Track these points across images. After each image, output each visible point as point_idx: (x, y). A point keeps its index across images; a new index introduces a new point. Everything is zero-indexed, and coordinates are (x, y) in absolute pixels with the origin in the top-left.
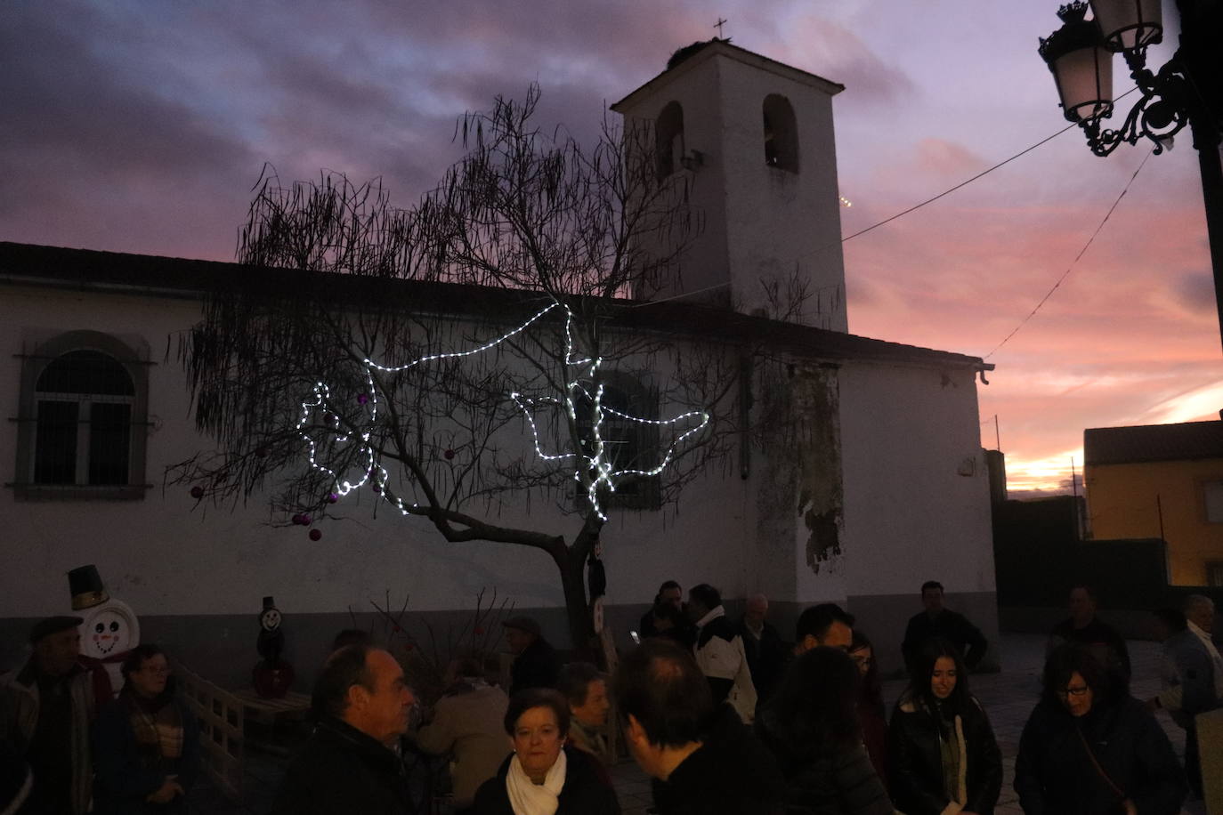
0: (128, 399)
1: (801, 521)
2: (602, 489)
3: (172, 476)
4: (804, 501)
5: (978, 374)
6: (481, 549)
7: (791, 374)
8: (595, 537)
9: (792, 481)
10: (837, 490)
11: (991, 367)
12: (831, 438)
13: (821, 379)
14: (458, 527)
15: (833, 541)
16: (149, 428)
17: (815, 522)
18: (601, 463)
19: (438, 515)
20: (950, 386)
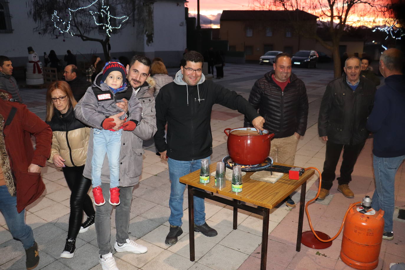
0: (3, 11)
1: (145, 36)
2: (109, 31)
3: (34, 30)
4: (146, 32)
5: (185, 3)
6: (88, 42)
7: (144, 5)
8: (109, 40)
9: (144, 27)
10: (153, 29)
11: (188, 2)
12: (152, 19)
13: (150, 6)
14: (85, 38)
15: (152, 40)
16: (11, 18)
17: (148, 36)
18: (109, 26)
19: (81, 36)
20: (179, 6)
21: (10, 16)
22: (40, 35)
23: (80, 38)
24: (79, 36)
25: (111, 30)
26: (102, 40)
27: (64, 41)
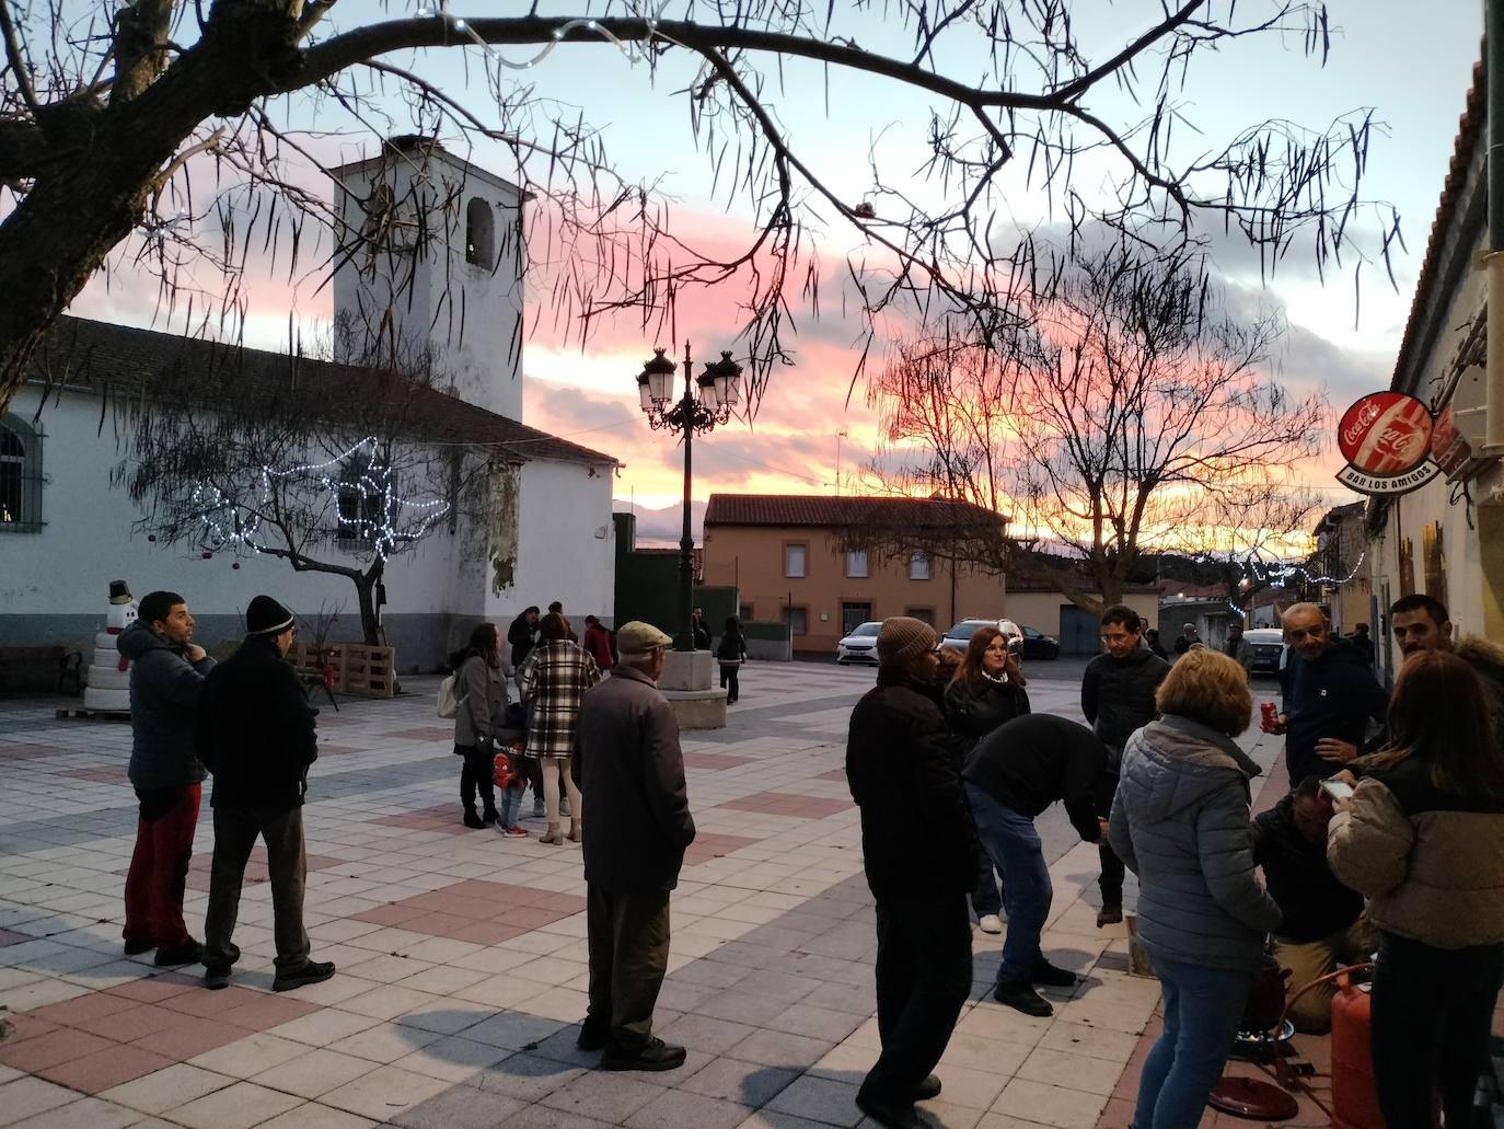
0: (21, 460)
1: (490, 565)
2: (386, 543)
3: (137, 527)
4: (494, 550)
5: (615, 470)
6: (314, 575)
7: (491, 468)
8: (381, 571)
9: (486, 538)
10: (514, 545)
12: (513, 512)
13: (510, 473)
14: (302, 563)
15: (510, 578)
16: (44, 483)
17: (500, 566)
18: (387, 528)
19: (294, 556)
20: (594, 476)
21: (42, 479)
22: (153, 543)
23: (286, 559)
24: (280, 553)
25: (391, 541)
26: (360, 571)
27: (236, 566)
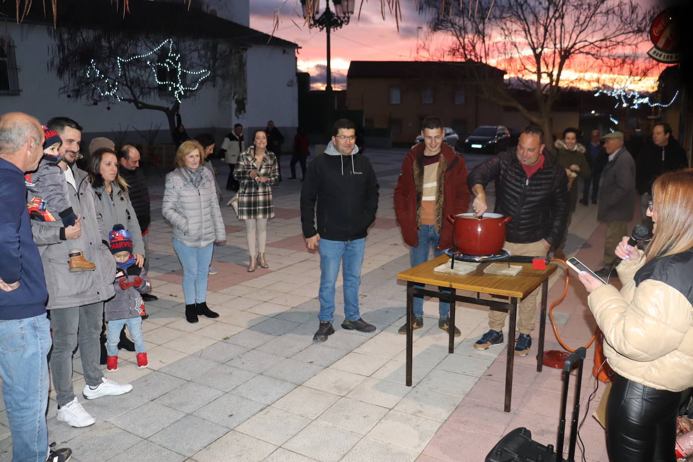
0: (6, 59)
1: (233, 102)
2: (180, 93)
3: (61, 91)
4: (235, 95)
5: (296, 50)
6: (146, 111)
7: (231, 51)
8: (178, 108)
9: (231, 88)
10: (245, 91)
11: (301, 48)
12: (244, 74)
13: (242, 54)
14: (140, 105)
15: (244, 109)
16: (18, 70)
17: (237, 102)
18: (180, 86)
19: (135, 101)
20: (285, 54)
21: (16, 69)
22: (70, 99)
23: (132, 104)
24: (130, 101)
25: (182, 92)
26: (168, 108)
27: (109, 108)
